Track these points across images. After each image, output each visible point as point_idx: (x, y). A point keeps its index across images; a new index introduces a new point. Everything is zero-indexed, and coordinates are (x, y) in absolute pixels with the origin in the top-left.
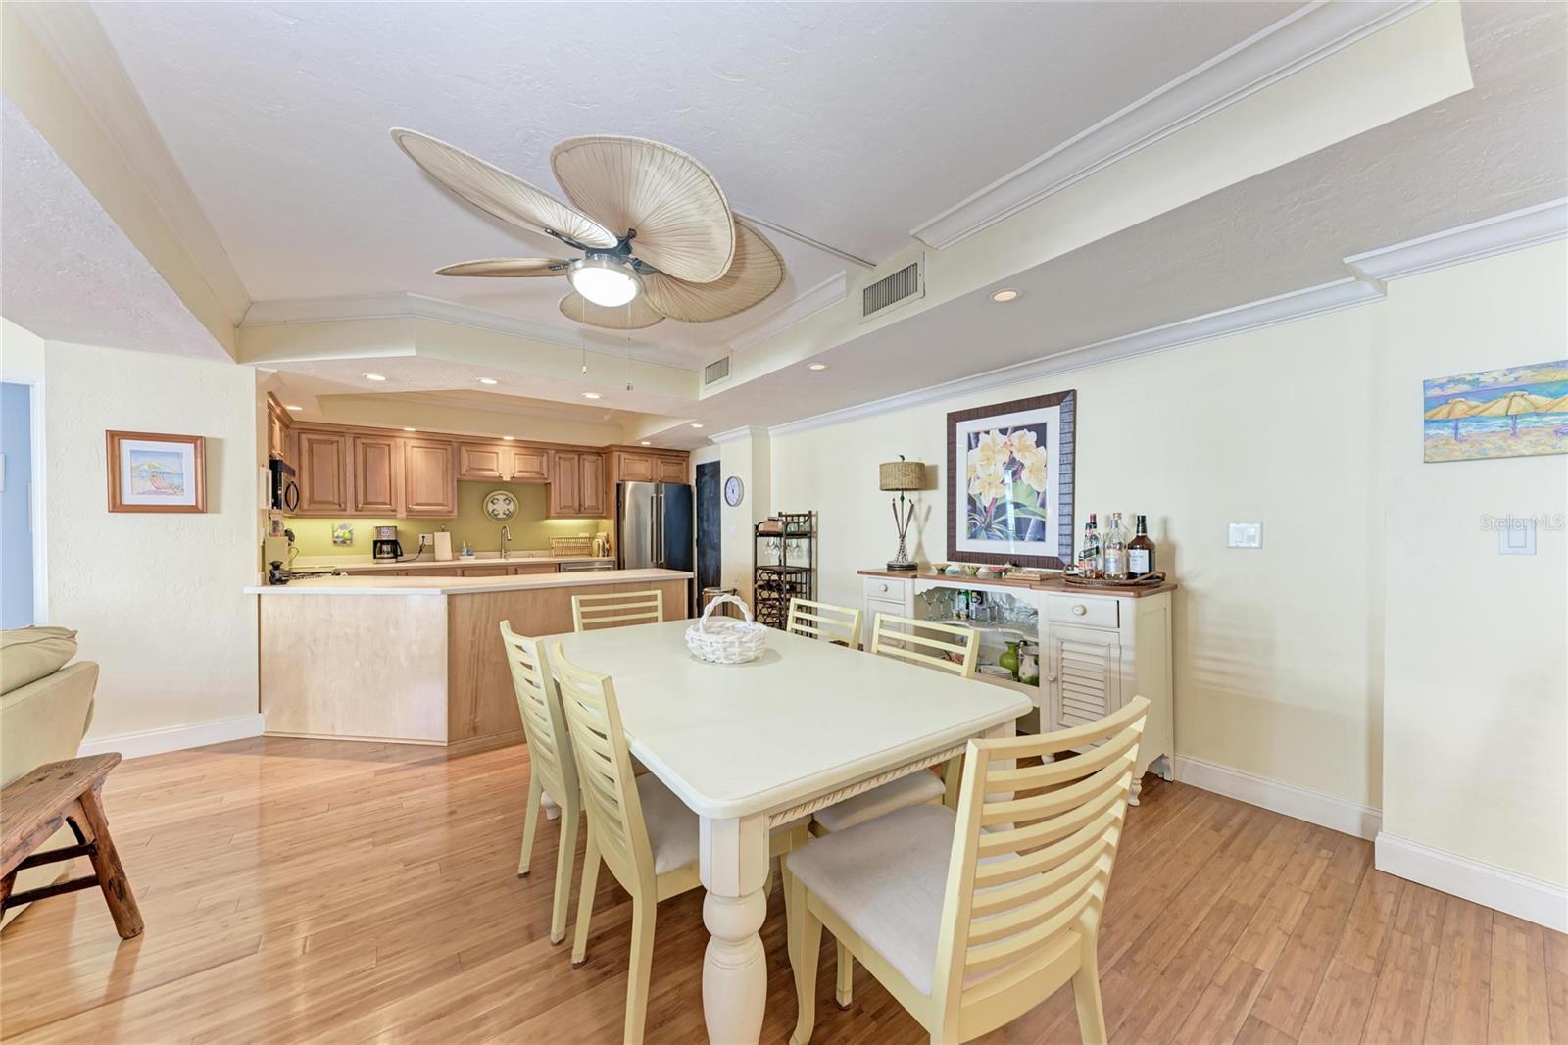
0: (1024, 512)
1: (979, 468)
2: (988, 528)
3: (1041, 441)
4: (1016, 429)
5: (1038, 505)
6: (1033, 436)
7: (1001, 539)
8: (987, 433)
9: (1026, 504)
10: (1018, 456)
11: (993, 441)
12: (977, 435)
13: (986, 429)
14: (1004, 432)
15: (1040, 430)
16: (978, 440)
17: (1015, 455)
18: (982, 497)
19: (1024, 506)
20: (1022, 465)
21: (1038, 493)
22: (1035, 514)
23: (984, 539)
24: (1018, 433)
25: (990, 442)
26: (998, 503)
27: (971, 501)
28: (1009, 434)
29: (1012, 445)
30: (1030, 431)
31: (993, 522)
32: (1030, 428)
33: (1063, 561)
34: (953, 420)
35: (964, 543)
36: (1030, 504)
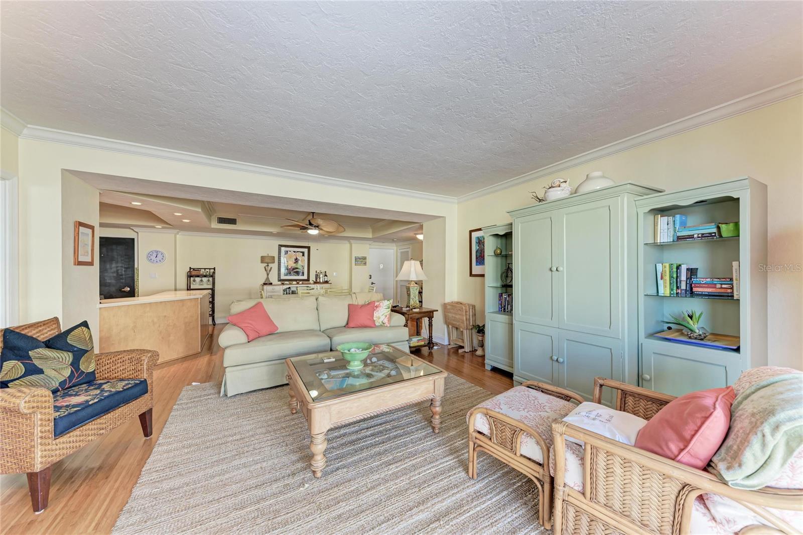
3: (303, 255)
4: (297, 252)
6: (302, 254)
10: (298, 258)
12: (287, 251)
13: (290, 251)
14: (294, 252)
15: (303, 253)
16: (288, 253)
27: (286, 267)
32: (301, 252)
33: (308, 280)
34: (281, 246)
35: (283, 277)
36: (301, 268)
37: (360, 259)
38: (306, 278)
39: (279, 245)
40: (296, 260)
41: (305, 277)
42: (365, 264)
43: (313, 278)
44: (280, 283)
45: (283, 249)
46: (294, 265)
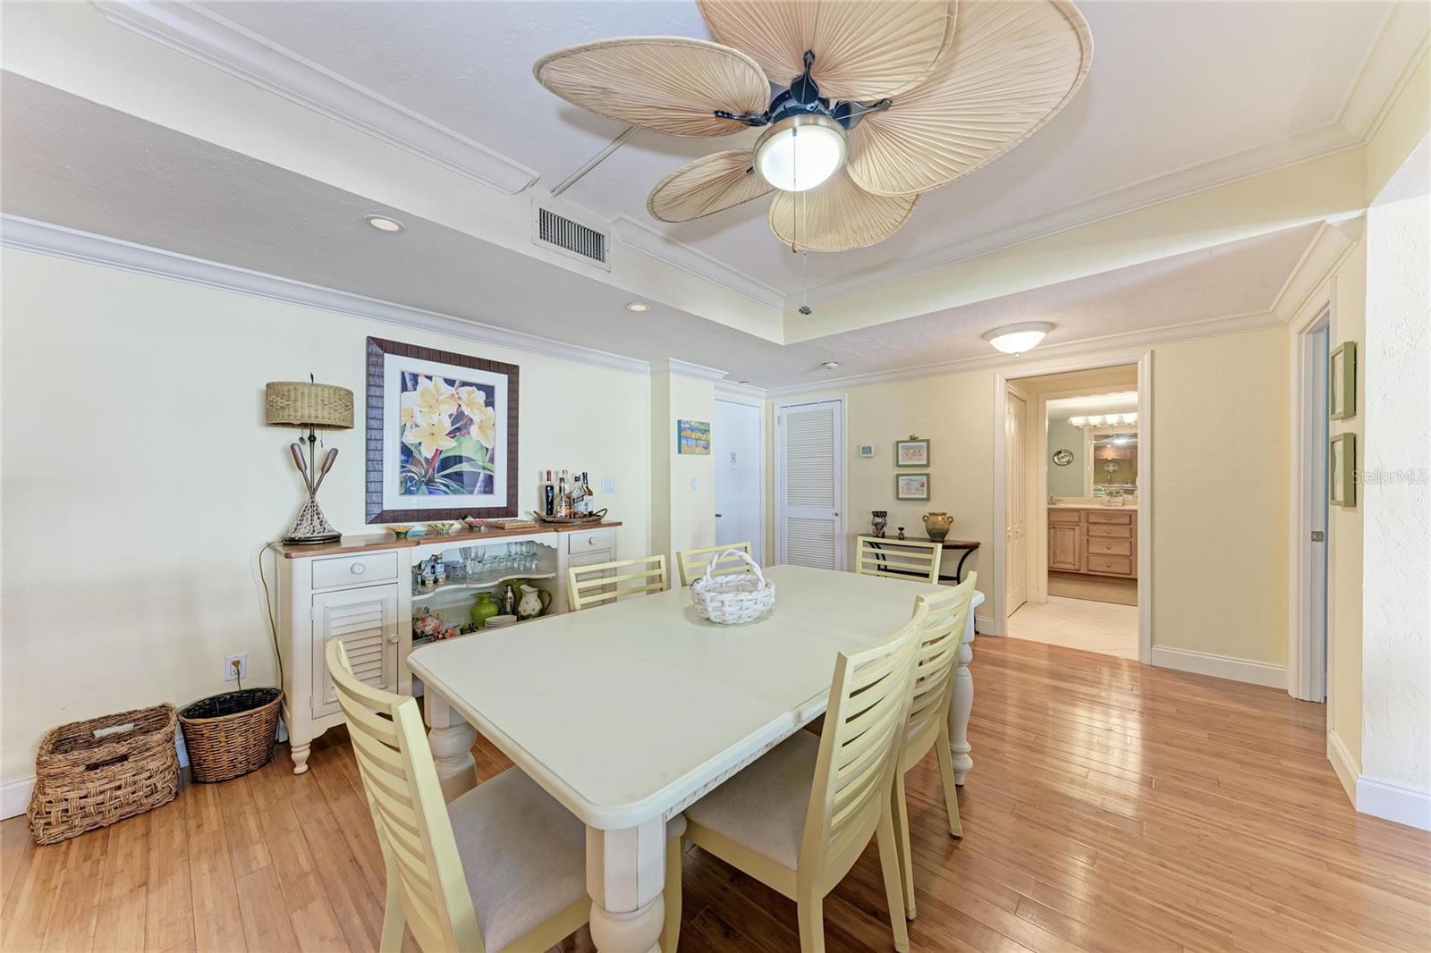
0: (474, 466)
1: (417, 414)
2: (430, 482)
3: (490, 402)
4: (464, 384)
5: (487, 460)
6: (482, 395)
7: (447, 493)
8: (430, 378)
9: (474, 458)
10: (467, 411)
11: (437, 389)
12: (415, 377)
13: (428, 374)
14: (450, 382)
15: (489, 393)
16: (417, 383)
17: (464, 408)
18: (422, 448)
19: (474, 461)
20: (471, 420)
21: (487, 449)
22: (484, 468)
23: (424, 494)
24: (467, 388)
25: (433, 389)
26: (443, 456)
27: (406, 451)
28: (455, 387)
29: (459, 398)
30: (479, 390)
31: (436, 475)
32: (480, 387)
33: (510, 510)
34: (380, 347)
35: (394, 500)
36: (480, 459)
37: (692, 429)
38: (504, 504)
39: (372, 341)
40: (460, 424)
41: (499, 499)
42: (707, 447)
43: (529, 504)
44: (379, 530)
45: (394, 365)
46: (449, 446)
